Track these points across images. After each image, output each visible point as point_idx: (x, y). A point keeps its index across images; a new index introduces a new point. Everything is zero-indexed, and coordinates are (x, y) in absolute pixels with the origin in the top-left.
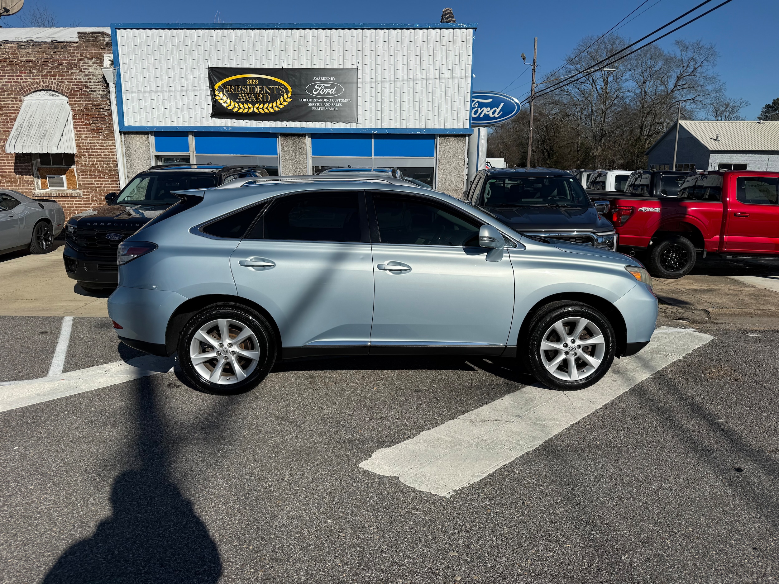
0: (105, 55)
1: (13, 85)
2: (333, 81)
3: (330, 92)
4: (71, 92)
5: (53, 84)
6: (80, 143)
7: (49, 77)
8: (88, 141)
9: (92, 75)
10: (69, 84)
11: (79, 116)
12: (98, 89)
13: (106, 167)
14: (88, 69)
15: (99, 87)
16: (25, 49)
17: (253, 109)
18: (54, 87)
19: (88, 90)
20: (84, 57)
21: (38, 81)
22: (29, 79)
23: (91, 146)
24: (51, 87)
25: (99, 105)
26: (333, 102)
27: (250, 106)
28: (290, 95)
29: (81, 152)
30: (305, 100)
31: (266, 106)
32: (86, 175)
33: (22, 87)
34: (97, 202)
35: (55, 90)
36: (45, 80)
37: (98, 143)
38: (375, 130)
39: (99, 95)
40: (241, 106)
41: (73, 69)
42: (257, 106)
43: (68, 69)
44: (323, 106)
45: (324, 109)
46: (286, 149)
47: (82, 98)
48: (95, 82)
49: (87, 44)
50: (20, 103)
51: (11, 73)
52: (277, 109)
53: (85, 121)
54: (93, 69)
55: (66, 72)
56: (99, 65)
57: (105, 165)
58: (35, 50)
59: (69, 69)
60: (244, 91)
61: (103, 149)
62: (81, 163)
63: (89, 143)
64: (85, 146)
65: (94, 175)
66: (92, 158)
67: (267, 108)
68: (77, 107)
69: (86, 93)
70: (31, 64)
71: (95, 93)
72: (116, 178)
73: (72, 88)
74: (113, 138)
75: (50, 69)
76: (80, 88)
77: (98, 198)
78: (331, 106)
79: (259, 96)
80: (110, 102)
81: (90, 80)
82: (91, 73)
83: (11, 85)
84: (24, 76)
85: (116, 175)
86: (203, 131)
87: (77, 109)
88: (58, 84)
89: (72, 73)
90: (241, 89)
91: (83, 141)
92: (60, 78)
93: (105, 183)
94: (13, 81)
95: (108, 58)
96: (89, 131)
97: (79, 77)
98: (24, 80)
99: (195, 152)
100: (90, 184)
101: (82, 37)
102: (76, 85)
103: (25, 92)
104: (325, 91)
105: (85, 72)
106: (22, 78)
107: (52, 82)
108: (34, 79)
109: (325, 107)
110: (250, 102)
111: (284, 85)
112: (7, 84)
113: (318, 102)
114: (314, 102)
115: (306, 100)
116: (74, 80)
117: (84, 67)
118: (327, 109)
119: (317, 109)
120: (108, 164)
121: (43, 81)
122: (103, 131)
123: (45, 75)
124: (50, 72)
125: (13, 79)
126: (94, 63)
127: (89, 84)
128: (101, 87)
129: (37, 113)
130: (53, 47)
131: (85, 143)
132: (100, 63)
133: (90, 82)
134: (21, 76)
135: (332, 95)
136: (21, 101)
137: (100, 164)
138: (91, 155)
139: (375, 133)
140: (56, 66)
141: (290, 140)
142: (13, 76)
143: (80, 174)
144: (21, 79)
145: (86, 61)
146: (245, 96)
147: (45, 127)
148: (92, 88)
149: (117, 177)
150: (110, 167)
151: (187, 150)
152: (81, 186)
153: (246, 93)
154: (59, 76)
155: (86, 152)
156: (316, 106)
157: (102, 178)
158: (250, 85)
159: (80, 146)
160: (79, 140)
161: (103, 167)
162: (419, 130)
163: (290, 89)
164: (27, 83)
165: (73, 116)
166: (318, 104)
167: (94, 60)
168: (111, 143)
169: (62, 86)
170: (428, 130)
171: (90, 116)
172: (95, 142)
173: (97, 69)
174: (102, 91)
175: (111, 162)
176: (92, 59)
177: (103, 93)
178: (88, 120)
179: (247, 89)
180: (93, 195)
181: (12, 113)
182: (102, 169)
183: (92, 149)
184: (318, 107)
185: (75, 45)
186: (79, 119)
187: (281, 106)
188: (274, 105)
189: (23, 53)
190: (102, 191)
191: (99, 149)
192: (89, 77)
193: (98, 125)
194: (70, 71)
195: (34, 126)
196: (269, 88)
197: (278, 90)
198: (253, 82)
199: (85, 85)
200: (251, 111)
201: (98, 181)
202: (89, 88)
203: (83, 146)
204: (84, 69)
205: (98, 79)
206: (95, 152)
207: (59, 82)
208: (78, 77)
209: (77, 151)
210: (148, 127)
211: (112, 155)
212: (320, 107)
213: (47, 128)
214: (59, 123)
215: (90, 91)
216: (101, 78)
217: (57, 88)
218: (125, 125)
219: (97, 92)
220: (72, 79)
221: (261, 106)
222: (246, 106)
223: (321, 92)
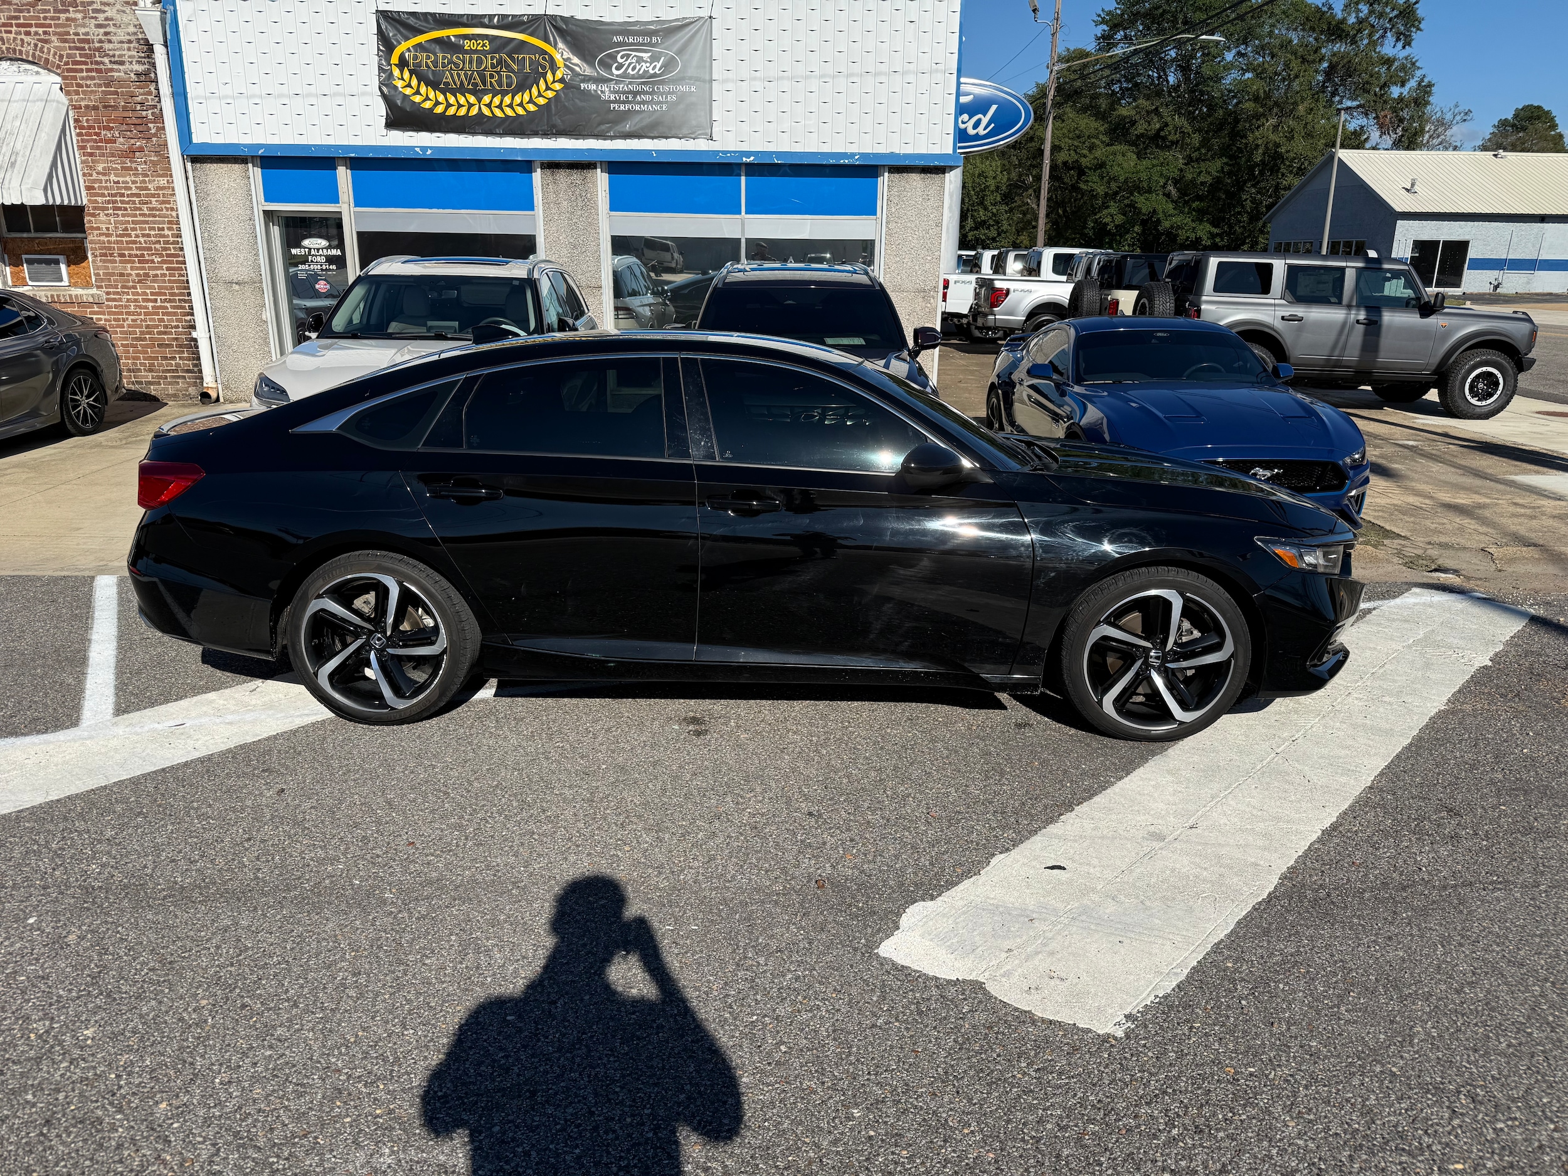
2: (656, 46)
3: (650, 69)
4: (67, 63)
5: (26, 44)
6: (94, 181)
7: (14, 29)
8: (113, 178)
9: (114, 25)
10: (62, 45)
11: (87, 120)
12: (130, 57)
13: (156, 236)
14: (104, 12)
15: (130, 53)
17: (480, 108)
18: (27, 52)
19: (106, 60)
23: (118, 188)
24: (21, 52)
25: (133, 95)
26: (655, 93)
27: (472, 99)
28: (559, 75)
29: (96, 202)
30: (593, 87)
31: (507, 100)
32: (111, 255)
34: (140, 314)
35: (30, 59)
36: (5, 35)
37: (134, 182)
38: (748, 154)
39: (132, 71)
40: (452, 100)
41: (68, 11)
42: (487, 99)
43: (56, 11)
44: (634, 102)
45: (636, 107)
46: (552, 197)
47: (93, 78)
48: (122, 42)
52: (532, 108)
53: (103, 132)
54: (114, 10)
55: (52, 18)
57: (152, 233)
59: (60, 11)
60: (458, 66)
61: (147, 196)
62: (98, 228)
63: (115, 183)
64: (106, 188)
65: (130, 256)
66: (123, 216)
67: (510, 106)
68: (82, 99)
69: (101, 66)
71: (121, 67)
72: (178, 262)
73: (69, 56)
74: (167, 172)
75: (16, 10)
76: (86, 56)
77: (140, 307)
78: (651, 102)
79: (492, 77)
80: (157, 89)
81: (109, 37)
82: (112, 19)
85: (177, 256)
86: (371, 155)
87: (83, 104)
88: (36, 45)
89: (68, 19)
90: (451, 62)
91: (101, 177)
92: (40, 30)
93: (154, 272)
96: (113, 155)
99: (352, 205)
100: (122, 275)
102: (77, 49)
104: (638, 67)
105: (96, 18)
107: (22, 40)
109: (640, 103)
110: (471, 92)
111: (546, 53)
113: (623, 92)
114: (614, 92)
115: (597, 87)
116: (72, 37)
117: (95, 7)
118: (643, 107)
119: (622, 108)
120: (159, 229)
121: (2, 39)
122: (145, 155)
123: (4, 25)
124: (17, 18)
127: (107, 46)
128: (136, 54)
131: (106, 181)
133: (110, 41)
135: (655, 75)
137: (142, 229)
138: (119, 209)
139: (749, 161)
140: (30, 4)
141: (562, 175)
143: (98, 253)
146: (459, 77)
147: (12, 144)
148: (114, 56)
149: (181, 259)
150: (164, 236)
151: (335, 200)
152: (102, 280)
153: (462, 70)
154: (37, 26)
155: (108, 202)
156: (620, 102)
157: (147, 262)
158: (470, 51)
159: (93, 188)
160: (91, 175)
161: (149, 236)
162: (844, 155)
163: (559, 62)
165: (76, 121)
166: (623, 98)
168: (163, 182)
169: (45, 50)
170: (864, 156)
171: (114, 121)
172: (128, 179)
173: (124, 12)
174: (139, 62)
175: (165, 226)
177: (140, 68)
178: (110, 129)
179: (463, 60)
180: (128, 301)
182: (145, 242)
183: (122, 195)
184: (624, 102)
186: (90, 127)
187: (541, 101)
188: (526, 97)
190: (148, 291)
191: (138, 195)
192: (108, 30)
193: (133, 141)
194: (63, 16)
196: (513, 59)
197: (534, 64)
198: (478, 45)
199: (98, 49)
200: (474, 111)
201: (138, 268)
202: (107, 55)
203: (100, 188)
204: (95, 11)
205: (128, 34)
206: (128, 203)
207: (38, 40)
208: (82, 30)
209: (89, 200)
210: (245, 146)
211: (167, 209)
212: (628, 102)
213: (18, 146)
214: (43, 134)
215: (111, 62)
216: (135, 34)
217: (34, 55)
218: (195, 141)
219: (127, 65)
220: (68, 33)
221: (497, 101)
222: (462, 100)
223: (630, 70)
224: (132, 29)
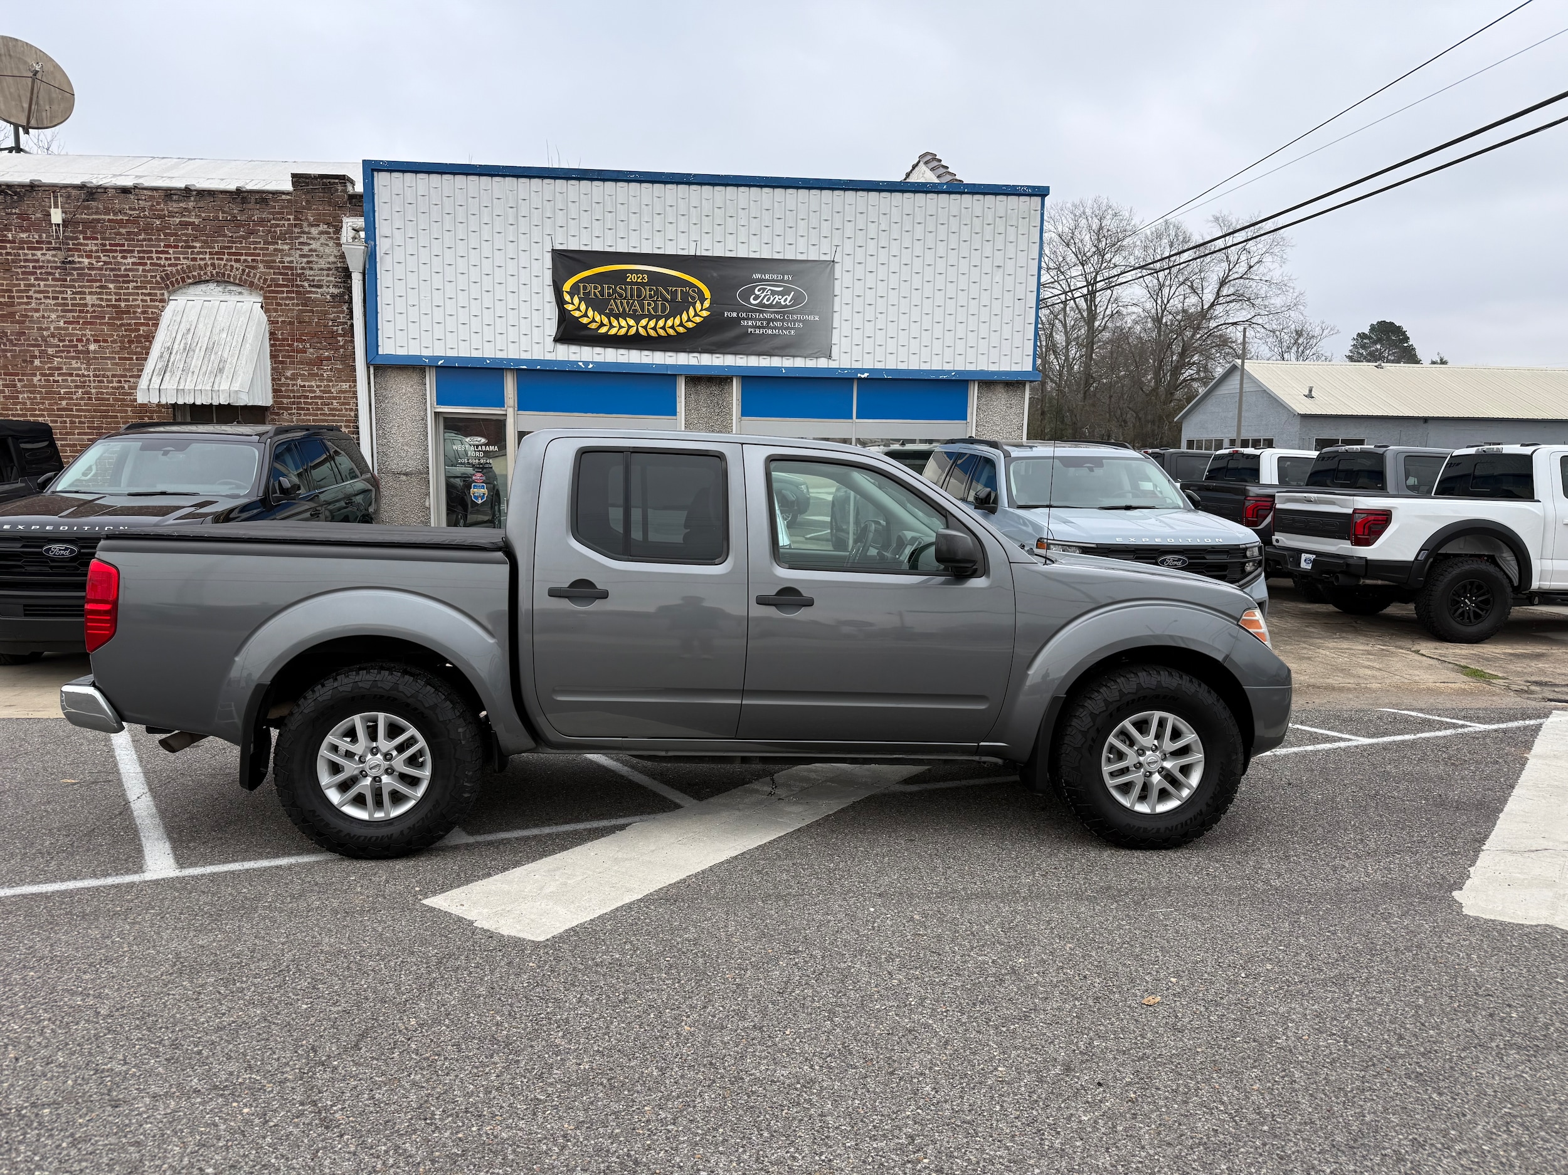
0: (345, 220)
1: (149, 271)
2: (788, 282)
3: (782, 301)
4: (270, 286)
5: (235, 270)
6: (282, 385)
7: (225, 257)
8: (299, 382)
9: (317, 255)
10: (268, 271)
11: (282, 333)
12: (327, 282)
14: (309, 244)
15: (328, 279)
16: (178, 201)
17: (637, 328)
18: (235, 276)
19: (306, 284)
20: (301, 220)
21: (202, 263)
22: (184, 258)
23: (303, 391)
24: (229, 276)
25: (326, 313)
26: (786, 321)
27: (632, 322)
28: (707, 304)
29: (282, 403)
30: (735, 315)
31: (661, 323)
33: (167, 275)
35: (237, 281)
36: (216, 262)
37: (318, 386)
38: (863, 371)
39: (328, 293)
41: (277, 243)
42: (644, 322)
43: (267, 243)
44: (768, 327)
45: (770, 332)
46: (692, 404)
47: (292, 299)
48: (322, 269)
49: (309, 197)
50: (161, 304)
51: (147, 246)
52: (681, 330)
53: (296, 344)
54: (319, 244)
55: (262, 249)
56: (331, 238)
58: (201, 204)
59: (269, 243)
60: (621, 295)
61: (330, 398)
63: (301, 386)
66: (305, 415)
67: (663, 328)
68: (280, 316)
69: (301, 289)
70: (190, 231)
71: (319, 290)
73: (272, 280)
74: (352, 378)
75: (229, 242)
76: (288, 280)
78: (782, 328)
79: (649, 305)
80: (350, 308)
81: (311, 265)
82: (315, 251)
83: (144, 270)
84: (174, 253)
86: (535, 367)
87: (280, 320)
88: (244, 271)
89: (275, 250)
90: (615, 291)
91: (287, 381)
92: (250, 259)
94: (148, 262)
95: (351, 223)
96: (302, 363)
97: (288, 259)
98: (173, 261)
99: (516, 409)
101: (300, 183)
102: (281, 274)
103: (172, 283)
104: (772, 299)
105: (301, 249)
106: (169, 256)
107: (232, 266)
108: (194, 259)
109: (772, 328)
110: (631, 317)
111: (695, 286)
112: (135, 267)
113: (760, 320)
114: (751, 319)
115: (738, 315)
116: (278, 264)
117: (301, 240)
118: (776, 332)
119: (757, 332)
121: (213, 265)
122: (332, 364)
123: (217, 253)
124: (230, 248)
125: (150, 258)
126: (321, 233)
127: (308, 272)
128: (334, 279)
129: (200, 326)
130: (239, 200)
131: (293, 385)
132: (335, 233)
133: (311, 269)
134: (167, 253)
135: (786, 306)
136: (162, 301)
138: (303, 409)
139: (863, 376)
140: (243, 237)
141: (703, 388)
142: (151, 252)
144: (166, 259)
145: (307, 230)
146: (622, 303)
147: (220, 353)
148: (313, 281)
151: (501, 403)
153: (624, 299)
154: (246, 254)
155: (294, 403)
156: (756, 327)
158: (632, 283)
159: (281, 391)
160: (280, 380)
162: (943, 372)
163: (707, 294)
164: (179, 267)
165: (271, 334)
166: (759, 323)
167: (323, 227)
168: (345, 386)
169: (252, 275)
170: (958, 372)
171: (307, 335)
172: (313, 383)
173: (327, 245)
174: (335, 286)
175: (343, 424)
176: (318, 225)
177: (336, 291)
178: (300, 340)
179: (625, 290)
181: (142, 324)
183: (307, 397)
184: (759, 327)
185: (284, 197)
186: (283, 340)
187: (690, 325)
188: (677, 321)
189: (176, 210)
191: (321, 398)
192: (311, 259)
193: (321, 351)
194: (271, 247)
195: (197, 350)
196: (667, 291)
197: (685, 295)
198: (638, 278)
199: (300, 275)
200: (633, 331)
202: (307, 280)
203: (286, 391)
204: (301, 243)
206: (311, 404)
207: (246, 266)
209: (274, 401)
210: (426, 357)
211: (346, 410)
212: (763, 327)
213: (225, 355)
214: (248, 345)
215: (310, 285)
216: (334, 263)
217: (240, 279)
218: (380, 352)
219: (325, 289)
220: (274, 261)
221: (652, 324)
222: (623, 323)
223: (765, 301)
224: (332, 259)
